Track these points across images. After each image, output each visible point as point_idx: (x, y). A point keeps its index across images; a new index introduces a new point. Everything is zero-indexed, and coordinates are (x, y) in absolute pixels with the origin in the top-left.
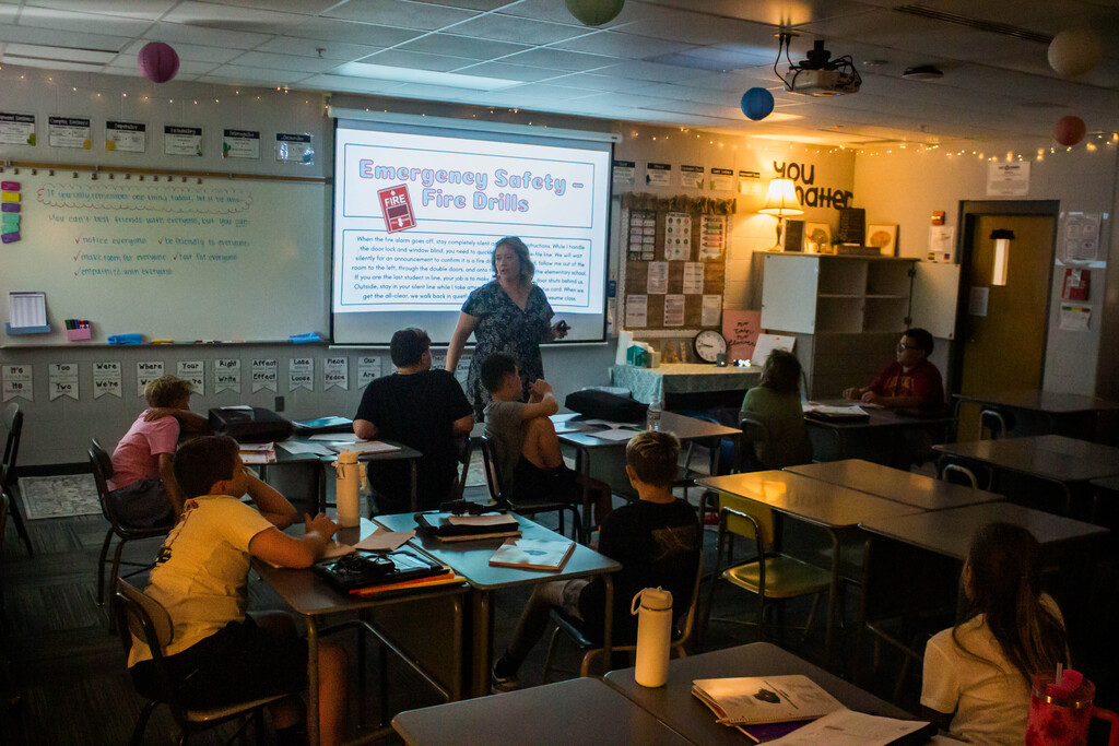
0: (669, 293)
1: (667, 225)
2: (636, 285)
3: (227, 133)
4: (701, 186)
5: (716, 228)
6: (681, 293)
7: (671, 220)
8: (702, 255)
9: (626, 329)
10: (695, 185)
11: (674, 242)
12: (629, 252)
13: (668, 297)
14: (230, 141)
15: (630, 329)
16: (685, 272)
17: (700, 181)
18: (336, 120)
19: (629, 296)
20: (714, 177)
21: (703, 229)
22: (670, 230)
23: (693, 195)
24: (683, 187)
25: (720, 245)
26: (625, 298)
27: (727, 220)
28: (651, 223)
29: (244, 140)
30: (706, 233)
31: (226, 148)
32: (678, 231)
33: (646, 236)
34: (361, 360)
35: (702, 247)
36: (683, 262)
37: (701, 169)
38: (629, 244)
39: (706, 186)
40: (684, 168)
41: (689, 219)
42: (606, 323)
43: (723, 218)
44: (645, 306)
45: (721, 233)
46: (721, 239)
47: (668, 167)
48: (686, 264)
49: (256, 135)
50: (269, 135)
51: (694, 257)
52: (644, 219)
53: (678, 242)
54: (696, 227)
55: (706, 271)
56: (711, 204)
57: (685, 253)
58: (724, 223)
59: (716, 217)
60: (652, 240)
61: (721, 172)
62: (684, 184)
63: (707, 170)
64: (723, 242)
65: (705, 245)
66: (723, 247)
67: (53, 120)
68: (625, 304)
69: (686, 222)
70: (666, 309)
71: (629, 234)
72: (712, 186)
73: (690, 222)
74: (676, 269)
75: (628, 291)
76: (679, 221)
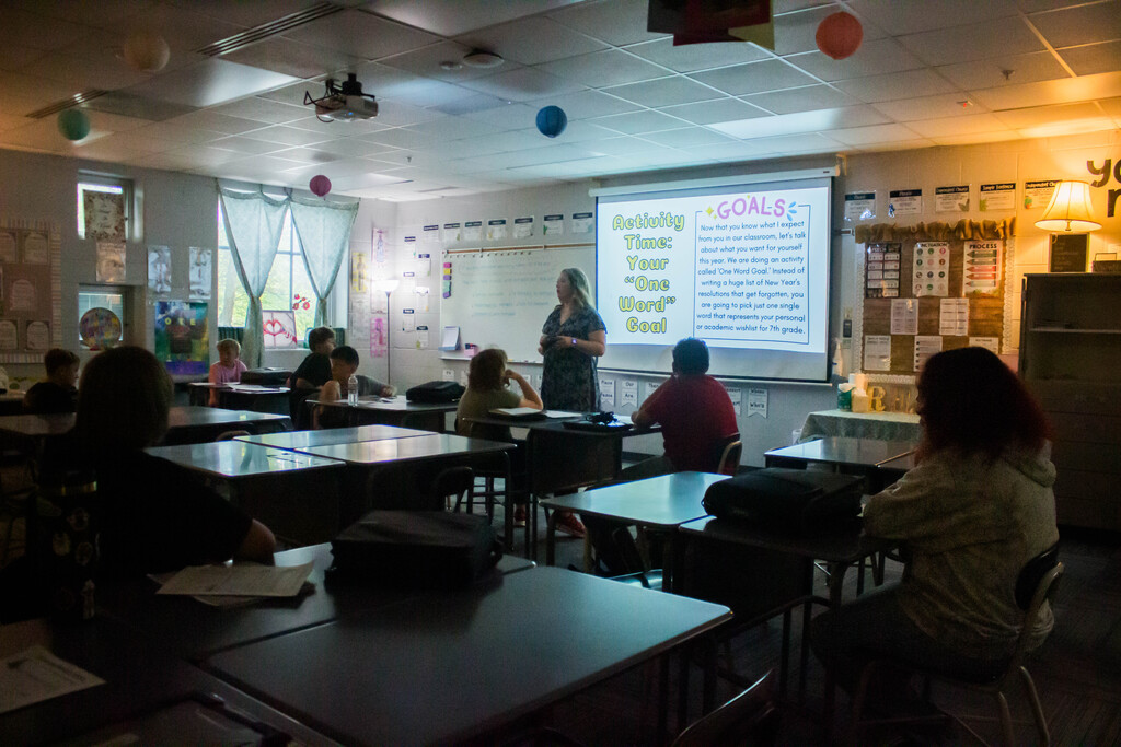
0: (919, 334)
1: (916, 257)
2: (876, 323)
3: (546, 219)
4: (965, 208)
5: (988, 255)
6: (937, 334)
7: (920, 252)
8: (965, 290)
9: (863, 370)
10: (957, 208)
11: (925, 276)
12: (867, 289)
13: (917, 338)
14: (547, 223)
15: (870, 372)
16: (942, 308)
17: (964, 202)
18: (597, 198)
19: (867, 337)
20: (984, 195)
21: (967, 258)
22: (920, 263)
23: (951, 220)
24: (939, 213)
25: (995, 276)
26: (863, 339)
27: (1005, 245)
28: (894, 256)
29: (554, 222)
30: (972, 262)
31: (545, 229)
32: (931, 262)
33: (887, 271)
34: (624, 383)
35: (966, 280)
36: (939, 298)
37: (966, 188)
38: (867, 280)
39: (974, 206)
40: (940, 190)
41: (946, 248)
42: (830, 364)
43: (999, 244)
44: (889, 347)
45: (995, 261)
46: (995, 269)
47: (918, 193)
48: (943, 300)
49: (561, 217)
50: (568, 217)
51: (955, 291)
52: (884, 253)
53: (930, 275)
54: (956, 258)
55: (972, 308)
56: (974, 227)
57: (941, 287)
58: (1000, 249)
59: (986, 242)
60: (896, 275)
61: (996, 187)
62: (940, 208)
63: (975, 189)
64: (999, 272)
65: (972, 277)
66: (999, 278)
67: (467, 225)
68: (863, 345)
69: (942, 252)
70: (916, 352)
71: (867, 269)
72: (982, 206)
73: (948, 252)
74: (930, 307)
75: (866, 331)
76: (931, 251)
